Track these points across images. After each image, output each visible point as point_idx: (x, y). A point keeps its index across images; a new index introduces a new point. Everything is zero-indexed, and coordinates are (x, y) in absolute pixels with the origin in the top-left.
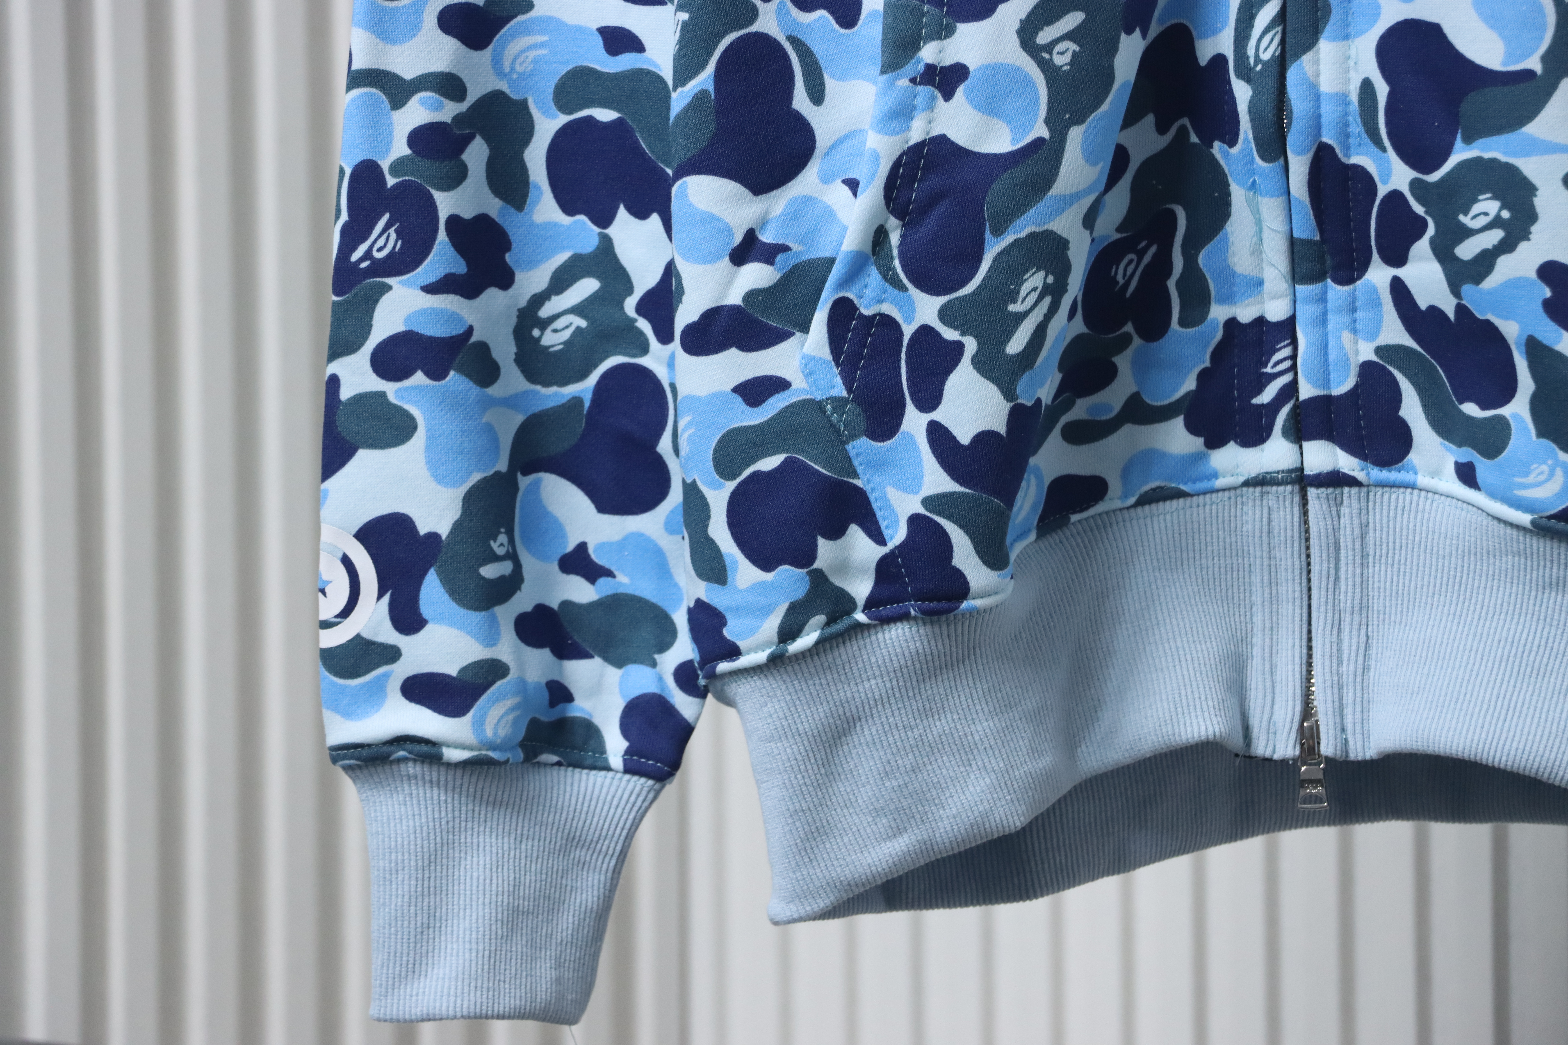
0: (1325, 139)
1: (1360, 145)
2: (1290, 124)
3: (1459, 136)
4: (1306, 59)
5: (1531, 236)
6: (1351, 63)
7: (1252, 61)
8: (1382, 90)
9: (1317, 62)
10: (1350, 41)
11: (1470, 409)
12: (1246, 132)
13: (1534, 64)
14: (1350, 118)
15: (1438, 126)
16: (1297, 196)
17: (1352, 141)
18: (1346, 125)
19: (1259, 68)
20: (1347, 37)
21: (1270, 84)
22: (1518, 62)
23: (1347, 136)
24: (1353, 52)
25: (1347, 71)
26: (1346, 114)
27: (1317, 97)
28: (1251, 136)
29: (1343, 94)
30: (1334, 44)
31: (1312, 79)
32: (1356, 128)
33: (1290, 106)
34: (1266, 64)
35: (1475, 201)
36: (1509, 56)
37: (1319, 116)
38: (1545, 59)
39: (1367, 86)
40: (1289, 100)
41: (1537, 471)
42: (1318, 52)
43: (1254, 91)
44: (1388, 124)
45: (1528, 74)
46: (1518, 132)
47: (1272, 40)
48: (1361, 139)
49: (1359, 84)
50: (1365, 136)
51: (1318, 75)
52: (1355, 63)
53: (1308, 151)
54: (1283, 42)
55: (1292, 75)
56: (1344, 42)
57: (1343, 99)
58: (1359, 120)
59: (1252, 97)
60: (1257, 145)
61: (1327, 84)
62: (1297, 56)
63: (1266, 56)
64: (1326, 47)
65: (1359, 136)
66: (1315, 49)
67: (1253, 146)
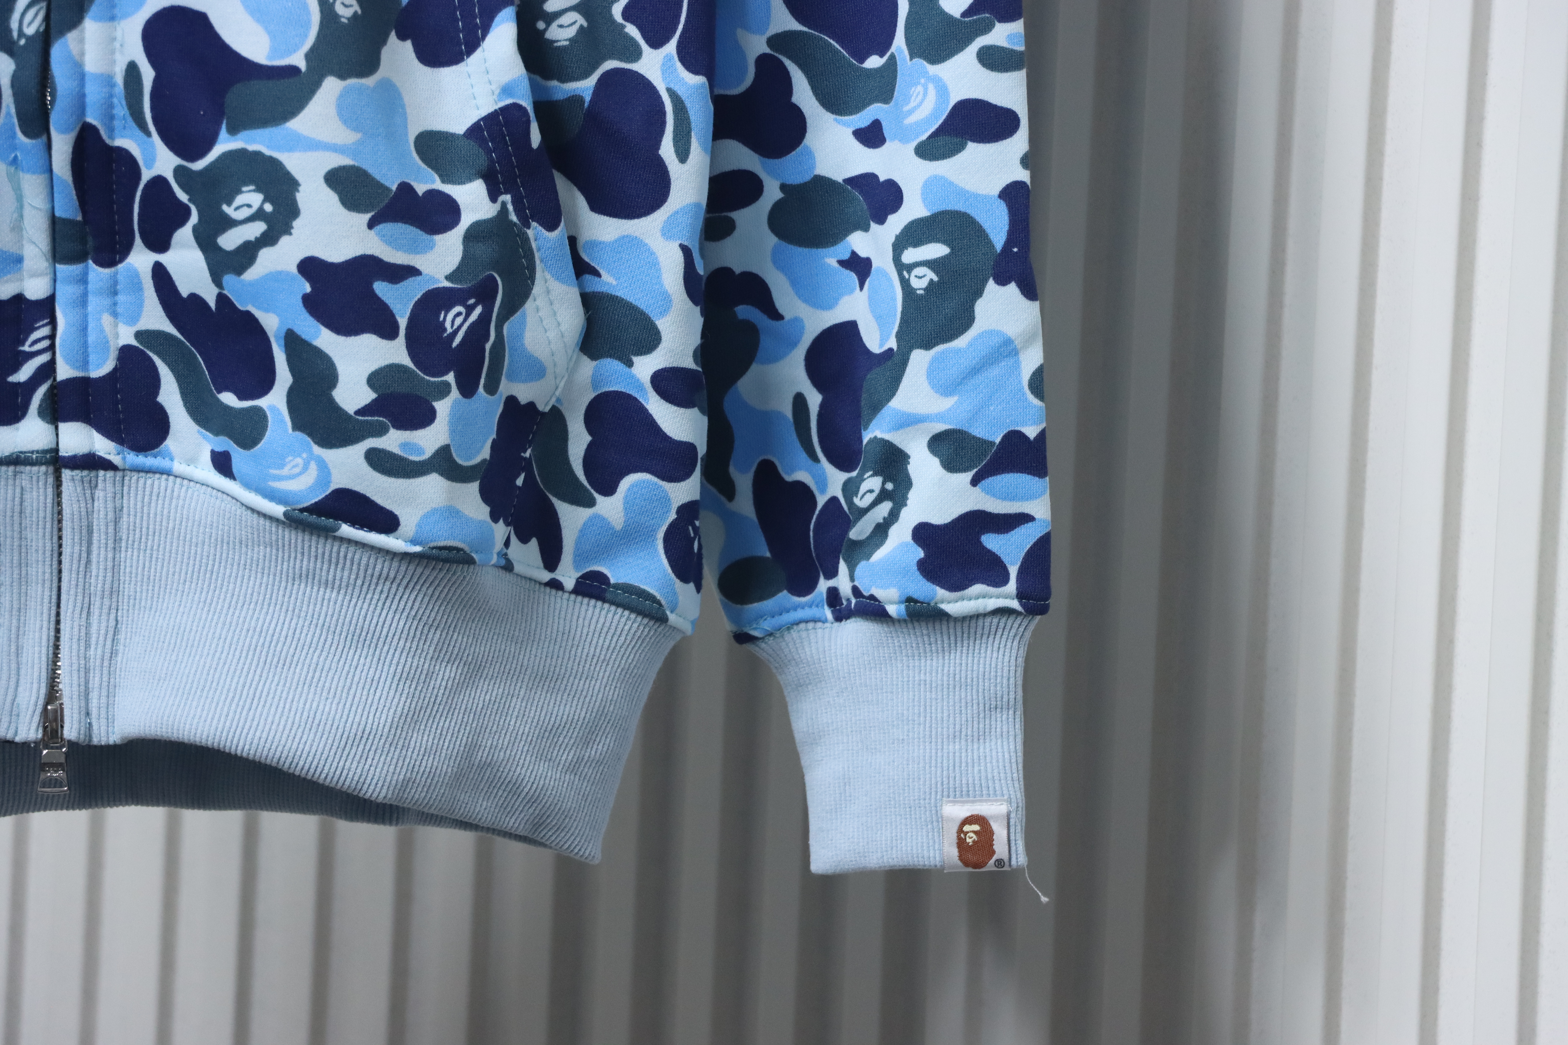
0: (90, 119)
1: (125, 128)
2: (53, 102)
3: (224, 126)
4: (71, 37)
5: (293, 231)
6: (117, 45)
7: (15, 34)
8: (148, 74)
9: (82, 41)
10: (116, 23)
11: (228, 398)
12: (8, 106)
13: (299, 60)
14: (115, 101)
15: (204, 115)
16: (60, 174)
17: (116, 123)
18: (111, 106)
19: (23, 42)
20: (112, 18)
21: (34, 60)
22: (282, 57)
23: (112, 118)
24: (119, 34)
25: (113, 52)
26: (111, 96)
27: (81, 76)
28: (13, 110)
29: (109, 76)
30: (100, 24)
31: (77, 58)
32: (121, 110)
33: (53, 83)
34: (29, 39)
35: (239, 192)
36: (274, 51)
37: (83, 96)
38: (308, 56)
39: (132, 69)
40: (53, 77)
41: (292, 464)
42: (83, 31)
43: (17, 65)
44: (153, 108)
45: (293, 70)
46: (282, 126)
47: (36, 15)
48: (126, 122)
49: (124, 67)
50: (130, 119)
51: (82, 54)
52: (121, 45)
53: (72, 130)
54: (47, 18)
55: (57, 52)
56: (110, 24)
57: (108, 80)
58: (124, 103)
59: (15, 71)
60: (19, 120)
61: (92, 64)
62: (62, 33)
63: (30, 31)
64: (91, 27)
65: (124, 118)
66: (80, 28)
67: (15, 121)
